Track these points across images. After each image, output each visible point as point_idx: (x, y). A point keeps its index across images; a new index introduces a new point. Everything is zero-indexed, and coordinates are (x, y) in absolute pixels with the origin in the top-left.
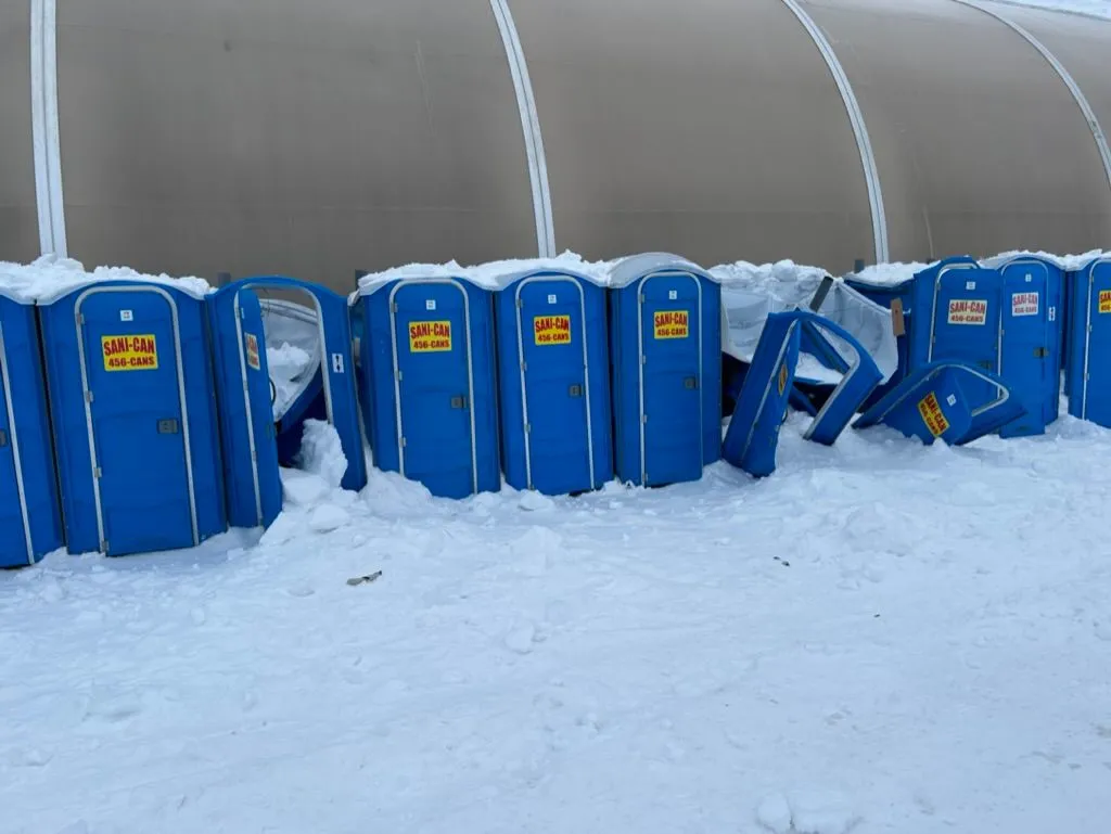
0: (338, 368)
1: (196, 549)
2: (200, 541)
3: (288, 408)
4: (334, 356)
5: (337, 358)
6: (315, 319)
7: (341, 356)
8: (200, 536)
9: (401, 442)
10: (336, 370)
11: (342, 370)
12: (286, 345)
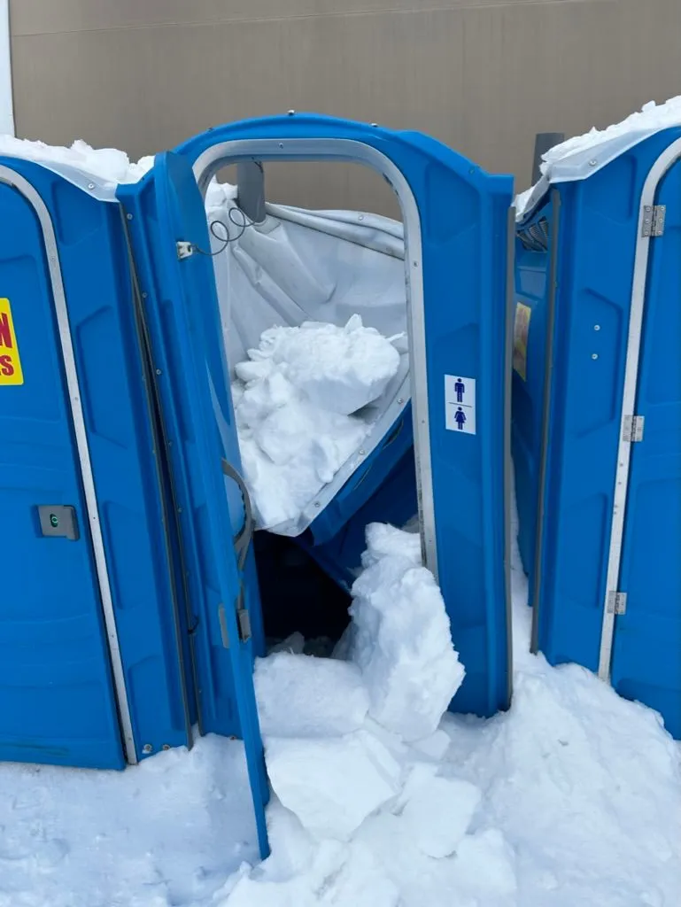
0: (460, 418)
1: (130, 772)
2: (140, 758)
3: (326, 500)
4: (450, 381)
5: (460, 388)
6: (399, 245)
7: (469, 384)
8: (139, 749)
9: (614, 601)
10: (451, 424)
11: (469, 427)
12: (356, 319)
